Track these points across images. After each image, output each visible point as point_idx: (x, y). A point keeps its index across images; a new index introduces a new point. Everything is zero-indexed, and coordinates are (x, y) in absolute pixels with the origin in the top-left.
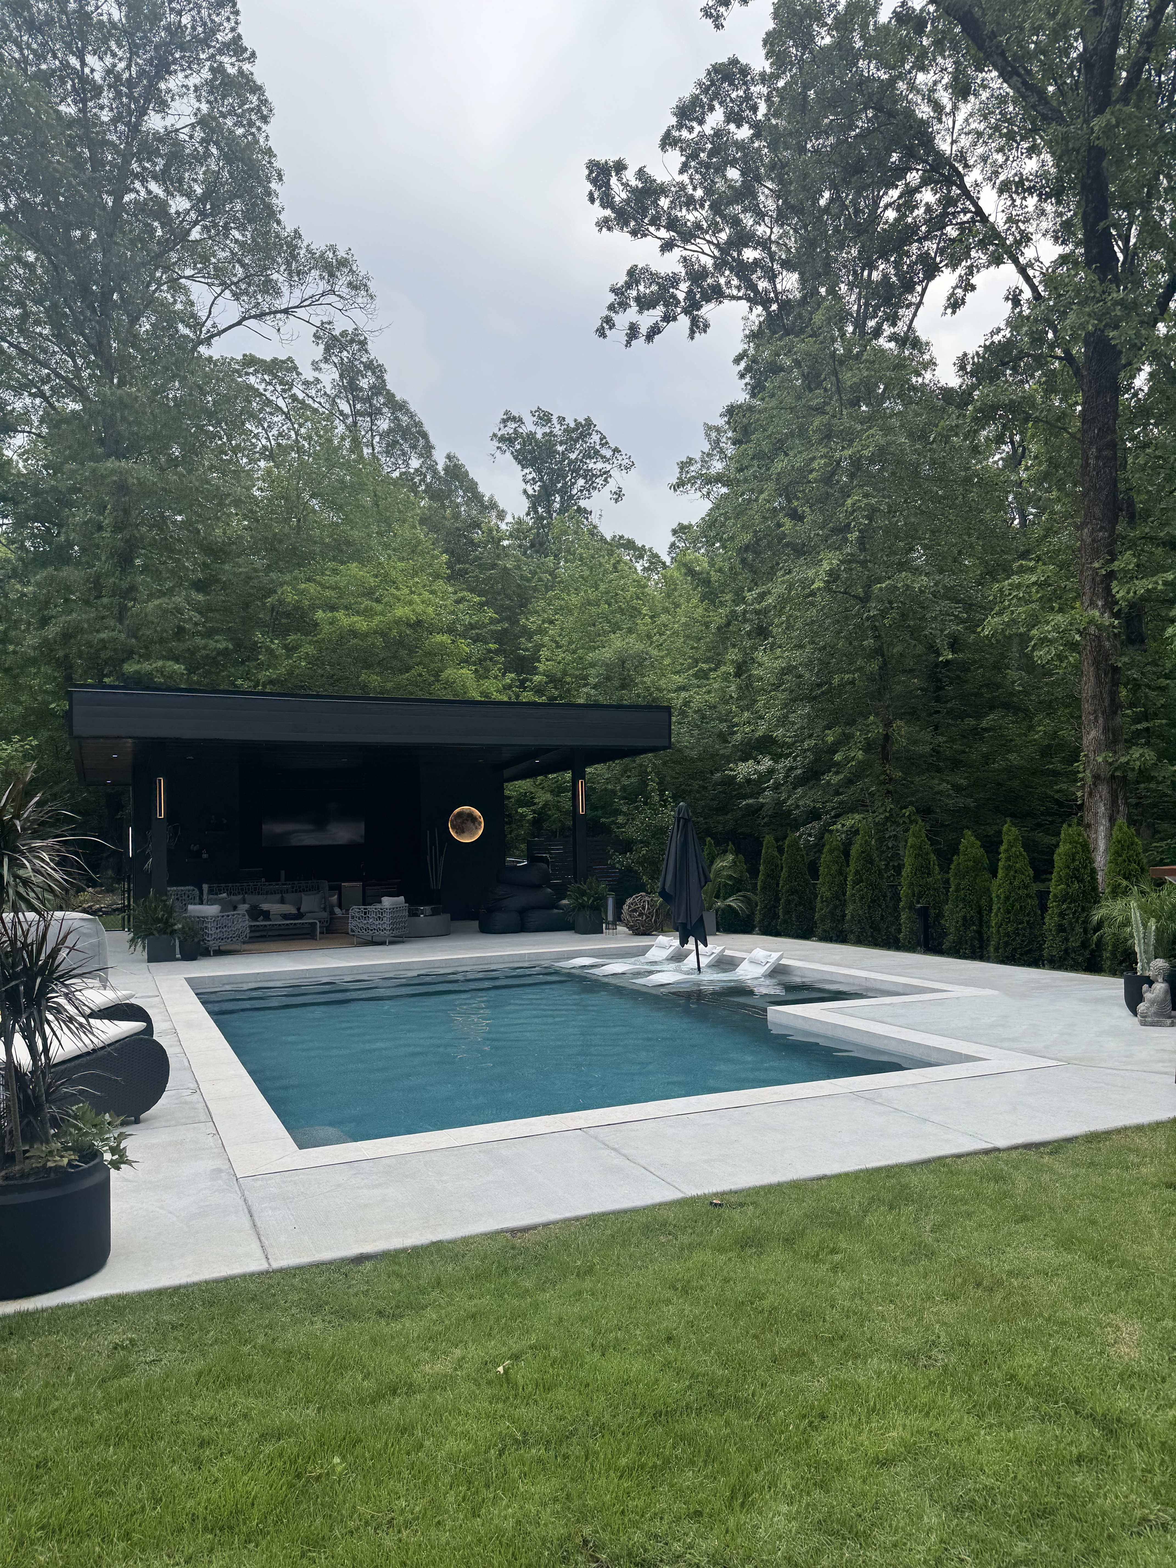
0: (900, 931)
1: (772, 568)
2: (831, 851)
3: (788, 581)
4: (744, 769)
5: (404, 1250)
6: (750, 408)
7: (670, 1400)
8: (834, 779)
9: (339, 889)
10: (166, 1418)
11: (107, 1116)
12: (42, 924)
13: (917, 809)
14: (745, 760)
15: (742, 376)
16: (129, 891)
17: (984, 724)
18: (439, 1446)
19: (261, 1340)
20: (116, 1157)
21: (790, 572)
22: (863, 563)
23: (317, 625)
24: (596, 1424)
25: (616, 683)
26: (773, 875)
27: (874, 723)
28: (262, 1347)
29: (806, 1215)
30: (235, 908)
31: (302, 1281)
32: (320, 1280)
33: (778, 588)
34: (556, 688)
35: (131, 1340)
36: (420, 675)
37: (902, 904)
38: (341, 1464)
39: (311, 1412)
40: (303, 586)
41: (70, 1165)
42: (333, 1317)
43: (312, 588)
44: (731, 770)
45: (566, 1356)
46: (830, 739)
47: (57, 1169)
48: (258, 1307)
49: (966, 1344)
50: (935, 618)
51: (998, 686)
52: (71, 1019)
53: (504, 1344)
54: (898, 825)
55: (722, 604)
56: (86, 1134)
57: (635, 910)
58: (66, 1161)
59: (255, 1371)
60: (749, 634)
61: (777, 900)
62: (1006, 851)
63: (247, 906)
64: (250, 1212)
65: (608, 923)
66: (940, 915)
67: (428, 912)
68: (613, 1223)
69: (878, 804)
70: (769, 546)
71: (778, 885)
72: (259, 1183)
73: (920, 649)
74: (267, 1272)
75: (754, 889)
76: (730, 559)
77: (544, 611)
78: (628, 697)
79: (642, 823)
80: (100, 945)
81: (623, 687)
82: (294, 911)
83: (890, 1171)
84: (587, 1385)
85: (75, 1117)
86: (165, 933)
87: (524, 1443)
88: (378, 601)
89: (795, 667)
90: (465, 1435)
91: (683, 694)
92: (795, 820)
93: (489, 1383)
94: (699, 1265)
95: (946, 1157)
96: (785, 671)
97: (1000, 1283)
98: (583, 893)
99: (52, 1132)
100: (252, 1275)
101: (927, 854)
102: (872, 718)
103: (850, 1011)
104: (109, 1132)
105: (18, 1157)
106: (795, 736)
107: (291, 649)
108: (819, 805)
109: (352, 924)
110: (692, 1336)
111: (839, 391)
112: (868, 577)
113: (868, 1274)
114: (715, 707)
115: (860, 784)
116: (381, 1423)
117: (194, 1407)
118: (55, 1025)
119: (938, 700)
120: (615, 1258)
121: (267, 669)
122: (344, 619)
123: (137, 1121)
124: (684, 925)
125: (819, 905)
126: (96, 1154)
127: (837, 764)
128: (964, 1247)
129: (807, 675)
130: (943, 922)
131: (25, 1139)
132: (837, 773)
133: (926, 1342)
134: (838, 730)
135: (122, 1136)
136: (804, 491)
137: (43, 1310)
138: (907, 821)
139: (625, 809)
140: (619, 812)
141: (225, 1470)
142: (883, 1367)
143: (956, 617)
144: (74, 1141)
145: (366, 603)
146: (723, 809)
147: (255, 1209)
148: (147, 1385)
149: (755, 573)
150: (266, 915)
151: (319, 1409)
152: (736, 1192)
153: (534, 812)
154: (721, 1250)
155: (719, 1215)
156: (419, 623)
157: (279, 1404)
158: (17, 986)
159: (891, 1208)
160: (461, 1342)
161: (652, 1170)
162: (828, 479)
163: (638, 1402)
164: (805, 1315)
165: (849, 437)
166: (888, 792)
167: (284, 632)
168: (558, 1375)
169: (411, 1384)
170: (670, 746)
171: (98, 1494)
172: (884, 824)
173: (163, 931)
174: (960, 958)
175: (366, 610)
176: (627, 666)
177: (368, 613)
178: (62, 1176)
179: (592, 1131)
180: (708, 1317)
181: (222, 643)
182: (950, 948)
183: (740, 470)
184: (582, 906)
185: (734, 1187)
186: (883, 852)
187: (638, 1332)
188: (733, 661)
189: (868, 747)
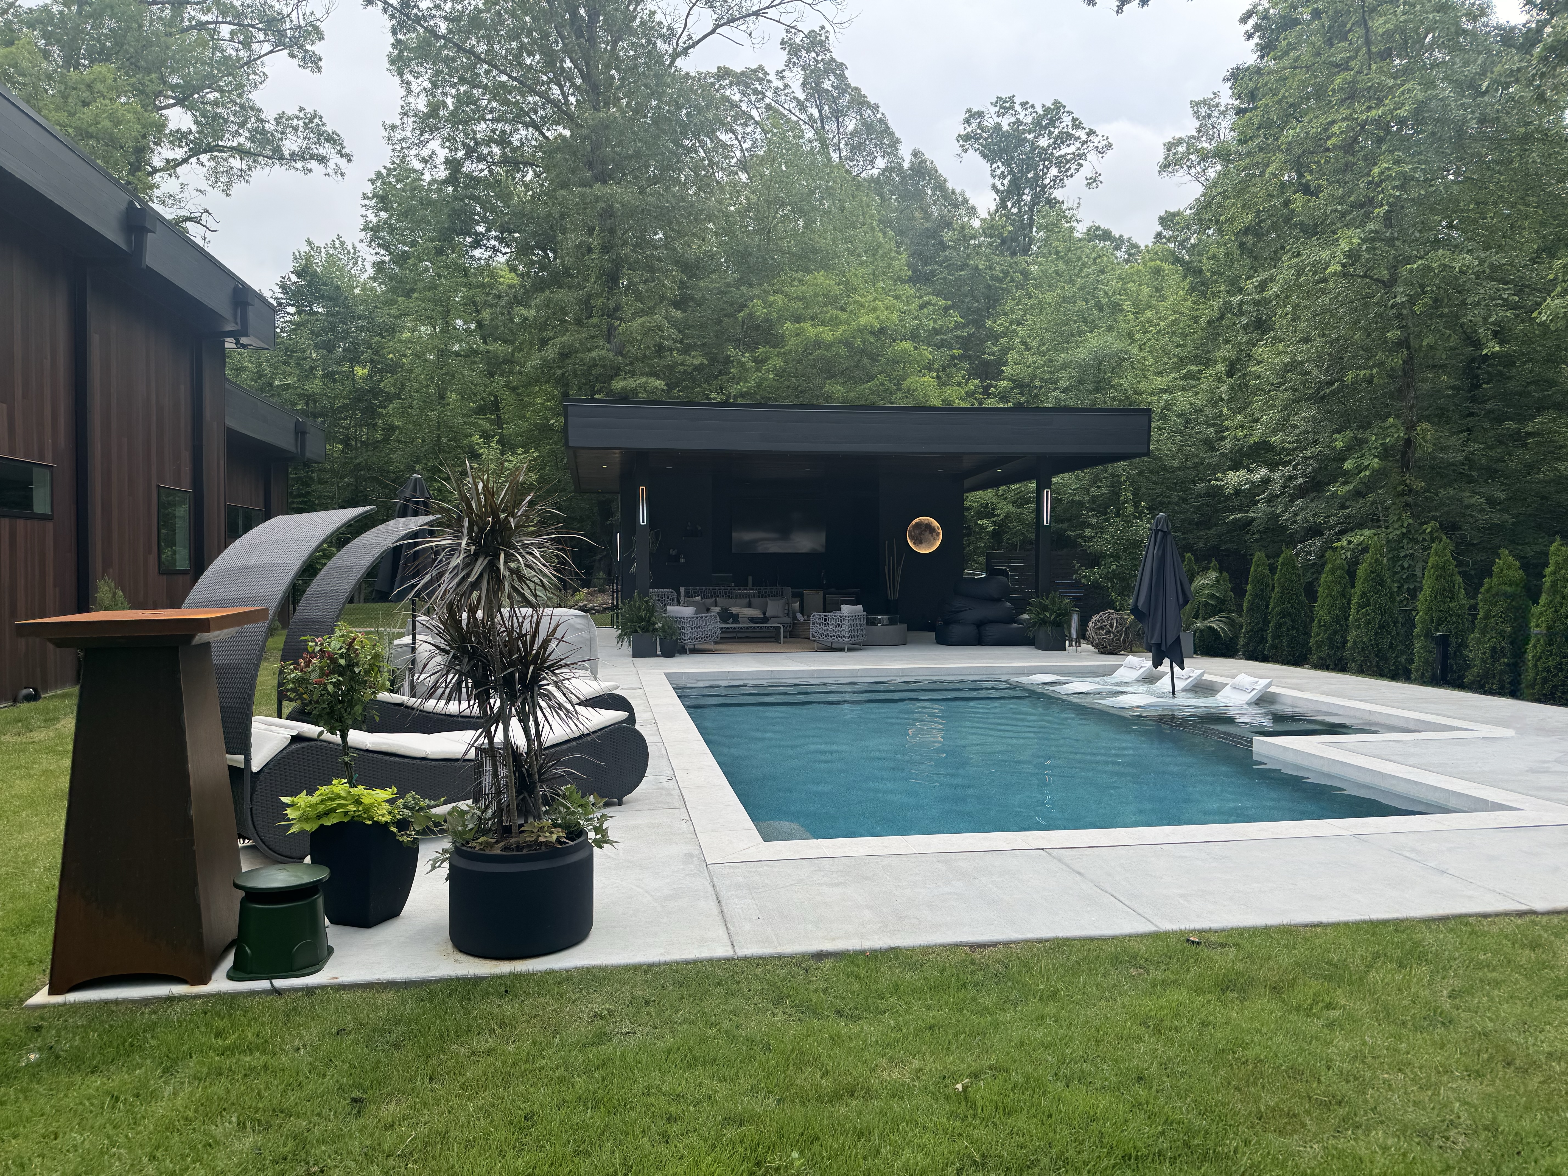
0: (1412, 661)
1: (1275, 252)
2: (1333, 571)
3: (1297, 265)
4: (1233, 479)
5: (863, 952)
6: (1259, 71)
7: (1140, 1144)
8: (1340, 489)
9: (801, 596)
10: (638, 1088)
11: (592, 798)
12: (535, 619)
13: (1441, 525)
14: (1236, 468)
15: (1249, 36)
16: (617, 592)
17: (1529, 427)
18: (895, 1154)
19: (726, 1025)
20: (599, 836)
21: (1299, 255)
22: (1390, 242)
23: (783, 337)
24: (1059, 1157)
25: (1090, 386)
26: (1262, 595)
27: (1393, 425)
28: (727, 1032)
29: (1297, 964)
30: (708, 610)
31: (766, 971)
32: (783, 972)
33: (1284, 273)
34: (1022, 394)
35: (609, 1011)
36: (882, 384)
37: (1416, 631)
38: (799, 1159)
39: (771, 1102)
40: (772, 299)
41: (558, 840)
42: (794, 1011)
43: (779, 300)
44: (1217, 479)
45: (1027, 1082)
46: (1339, 444)
47: (547, 844)
48: (724, 992)
49: (1493, 1129)
50: (1478, 303)
51: (1551, 383)
52: (561, 706)
53: (963, 1061)
54: (1417, 542)
55: (1214, 295)
56: (573, 813)
57: (1102, 628)
58: (554, 837)
59: (720, 1055)
60: (1245, 328)
61: (1266, 622)
62: (1553, 573)
63: (718, 609)
64: (718, 898)
65: (1071, 640)
66: (1463, 645)
67: (886, 622)
68: (1079, 950)
69: (1392, 518)
70: (1274, 227)
71: (1267, 607)
72: (726, 871)
73: (1455, 340)
74: (733, 959)
75: (1239, 610)
76: (1226, 244)
77: (1013, 312)
78: (1105, 400)
79: (1113, 537)
80: (591, 640)
81: (1098, 390)
82: (760, 615)
83: (1399, 925)
84: (1050, 1116)
85: (564, 797)
86: (647, 631)
87: (983, 1165)
88: (843, 309)
89: (1301, 363)
90: (921, 1147)
91: (1165, 396)
92: (1291, 535)
93: (948, 1098)
94: (1174, 1005)
95: (1470, 916)
96: (1288, 368)
97: (1535, 1064)
98: (1045, 608)
99: (544, 809)
100: (719, 960)
101: (1452, 575)
102: (1391, 420)
103: (1350, 746)
104: (593, 812)
105: (515, 829)
106: (1297, 441)
107: (760, 362)
108: (1320, 520)
109: (813, 630)
110: (1165, 1079)
111: (1368, 42)
112: (1395, 257)
113: (1372, 1037)
114: (1201, 411)
115: (1371, 497)
116: (839, 1124)
117: (664, 1082)
118: (547, 711)
119: (1473, 400)
120: (1081, 986)
121: (738, 383)
122: (810, 330)
123: (620, 803)
124: (1158, 645)
125: (1315, 629)
126: (581, 833)
127: (1346, 473)
128: (1491, 1020)
129: (1315, 372)
130: (1466, 652)
131: (520, 815)
132: (1345, 483)
133: (1443, 1121)
134: (1349, 434)
135: (605, 817)
136: (1318, 162)
137: (534, 974)
138: (1428, 538)
139: (1093, 521)
140: (1085, 525)
141: (691, 1148)
142: (1390, 1142)
143: (1505, 300)
144: (564, 818)
145: (832, 312)
146: (1205, 523)
147: (723, 894)
148: (622, 1054)
149: (1256, 258)
150: (735, 618)
151: (779, 1100)
152: (1216, 931)
153: (994, 523)
154: (1199, 991)
155: (1197, 954)
156: (882, 330)
157: (741, 1091)
158: (512, 673)
159: (1401, 966)
160: (918, 1052)
161: (1122, 899)
162: (1349, 146)
163: (1105, 1141)
164: (1295, 1073)
165: (1377, 95)
166: (1407, 504)
167: (753, 346)
168: (1019, 1101)
169: (868, 1089)
170: (1148, 453)
171: (577, 1153)
172: (1399, 541)
173: (645, 630)
174: (1484, 693)
175: (831, 319)
176: (1103, 367)
177: (834, 322)
178: (552, 851)
179: (1054, 852)
180: (1184, 1061)
181: (697, 359)
182: (1473, 683)
183: (1242, 142)
184: (1044, 622)
185: (1215, 925)
186: (1397, 573)
187: (1105, 1067)
188: (1224, 359)
189: (1385, 453)
